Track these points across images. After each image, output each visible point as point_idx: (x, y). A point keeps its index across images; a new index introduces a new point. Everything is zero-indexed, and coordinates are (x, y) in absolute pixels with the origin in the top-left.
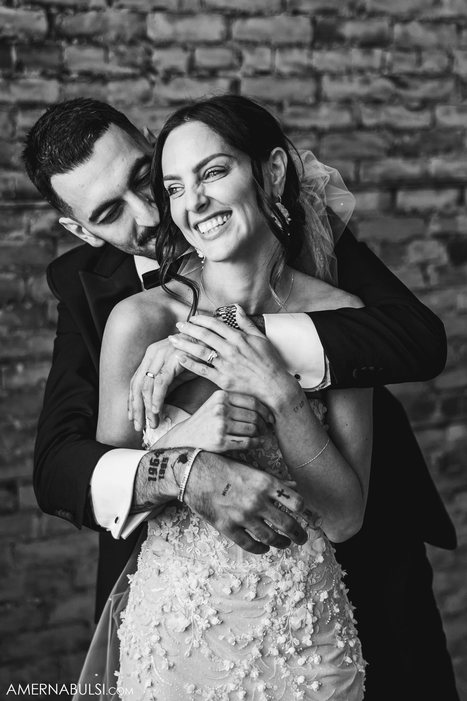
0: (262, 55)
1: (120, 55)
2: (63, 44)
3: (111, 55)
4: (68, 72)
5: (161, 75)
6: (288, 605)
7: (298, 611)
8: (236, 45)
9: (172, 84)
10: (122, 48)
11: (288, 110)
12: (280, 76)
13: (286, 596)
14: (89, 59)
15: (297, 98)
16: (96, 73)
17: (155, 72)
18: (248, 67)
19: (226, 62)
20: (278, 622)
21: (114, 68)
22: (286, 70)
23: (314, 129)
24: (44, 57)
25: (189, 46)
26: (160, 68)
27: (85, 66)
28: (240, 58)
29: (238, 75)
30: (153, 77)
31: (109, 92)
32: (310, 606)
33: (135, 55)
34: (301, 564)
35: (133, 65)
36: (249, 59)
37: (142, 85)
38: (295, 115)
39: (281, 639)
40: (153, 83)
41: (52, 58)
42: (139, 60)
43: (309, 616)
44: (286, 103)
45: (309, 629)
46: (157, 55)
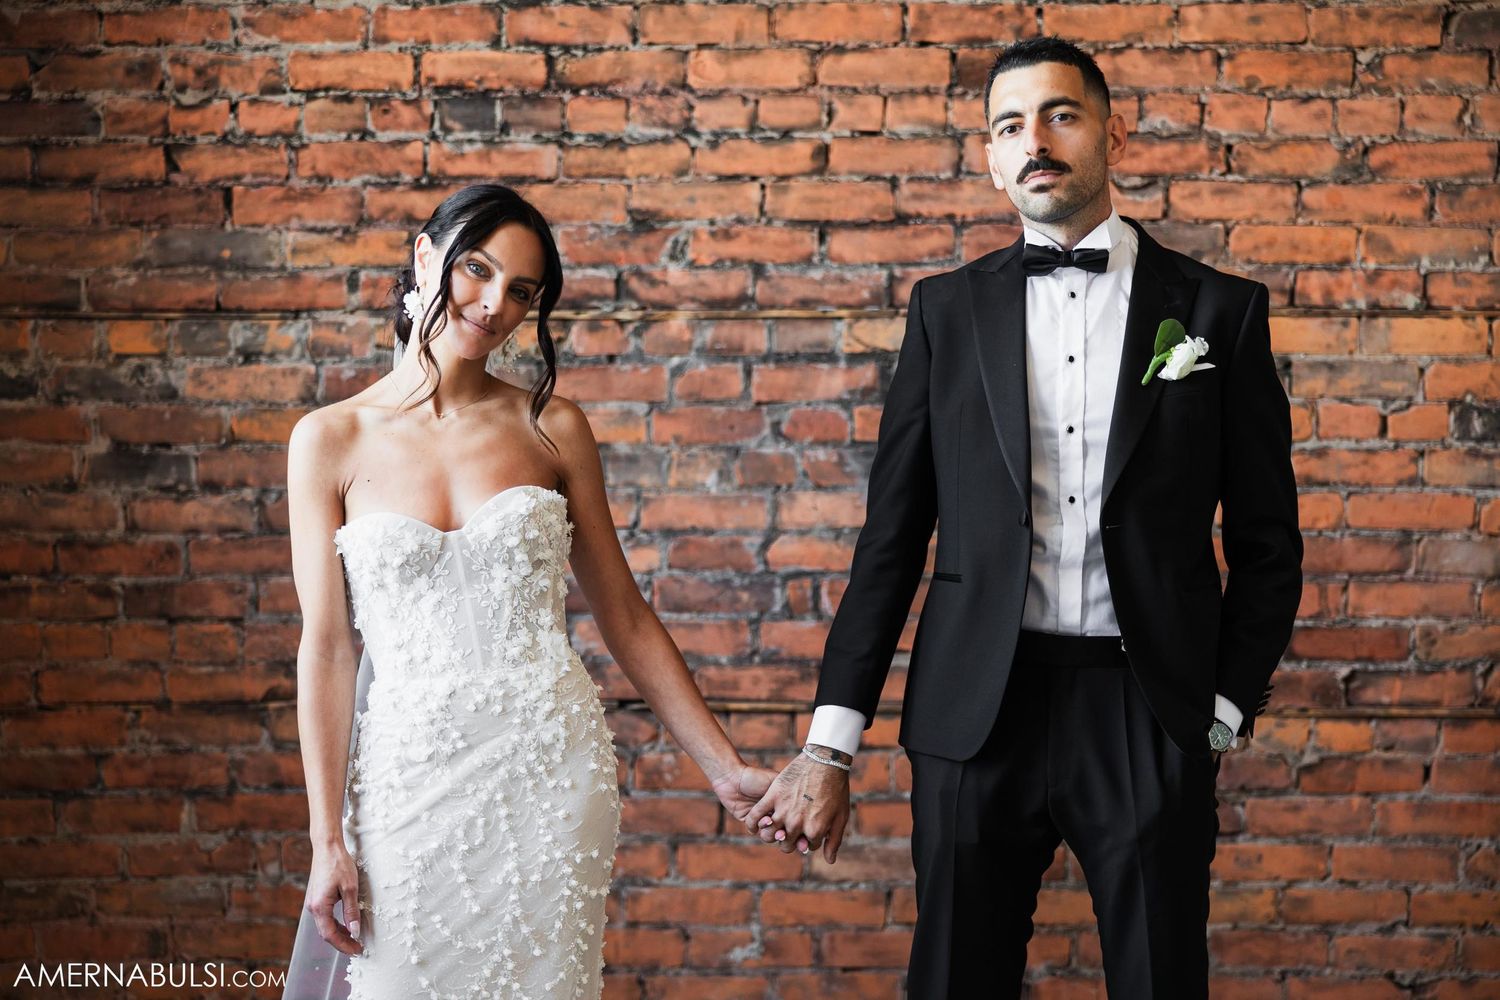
0: (865, 107)
1: (649, 110)
2: (567, 96)
3: (633, 110)
4: (571, 136)
5: (707, 137)
6: (539, 716)
7: (549, 724)
8: (825, 93)
9: (722, 150)
10: (650, 101)
11: (906, 189)
12: (895, 138)
13: (536, 708)
14: (601, 117)
15: (922, 171)
16: (610, 136)
17: (697, 134)
18: (842, 125)
19: (808, 119)
20: (529, 737)
21: (636, 129)
22: (903, 129)
23: (950, 217)
24: (539, 114)
25: (752, 97)
26: (703, 129)
27: (597, 127)
28: (830, 114)
29: (827, 137)
30: (693, 141)
31: (630, 162)
32: (562, 718)
33: (669, 111)
34: (546, 671)
35: (666, 125)
36: (842, 112)
37: (678, 152)
38: (917, 197)
39: (532, 756)
40: (693, 150)
41: (552, 116)
42: (675, 118)
43: (561, 730)
44: (903, 178)
45: (561, 745)
46: (701, 109)
